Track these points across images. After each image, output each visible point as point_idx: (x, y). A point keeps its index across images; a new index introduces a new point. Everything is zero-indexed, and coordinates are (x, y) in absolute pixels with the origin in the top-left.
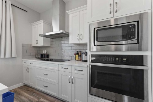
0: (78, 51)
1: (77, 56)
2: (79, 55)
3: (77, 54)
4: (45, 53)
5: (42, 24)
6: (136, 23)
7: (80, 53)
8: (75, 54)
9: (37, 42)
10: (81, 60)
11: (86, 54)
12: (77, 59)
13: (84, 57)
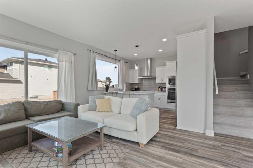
3: (160, 88)
9: (133, 81)
10: (162, 91)
11: (165, 88)
12: (159, 90)
13: (164, 89)
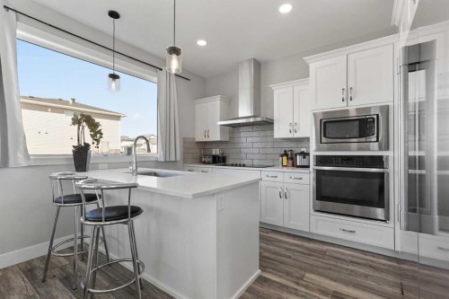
0: (287, 149)
1: (285, 158)
2: (289, 156)
3: (285, 154)
4: (218, 153)
5: (219, 102)
6: (375, 117)
7: (292, 154)
8: (282, 156)
9: (207, 133)
10: (294, 165)
11: (305, 155)
12: (285, 164)
13: (299, 160)
